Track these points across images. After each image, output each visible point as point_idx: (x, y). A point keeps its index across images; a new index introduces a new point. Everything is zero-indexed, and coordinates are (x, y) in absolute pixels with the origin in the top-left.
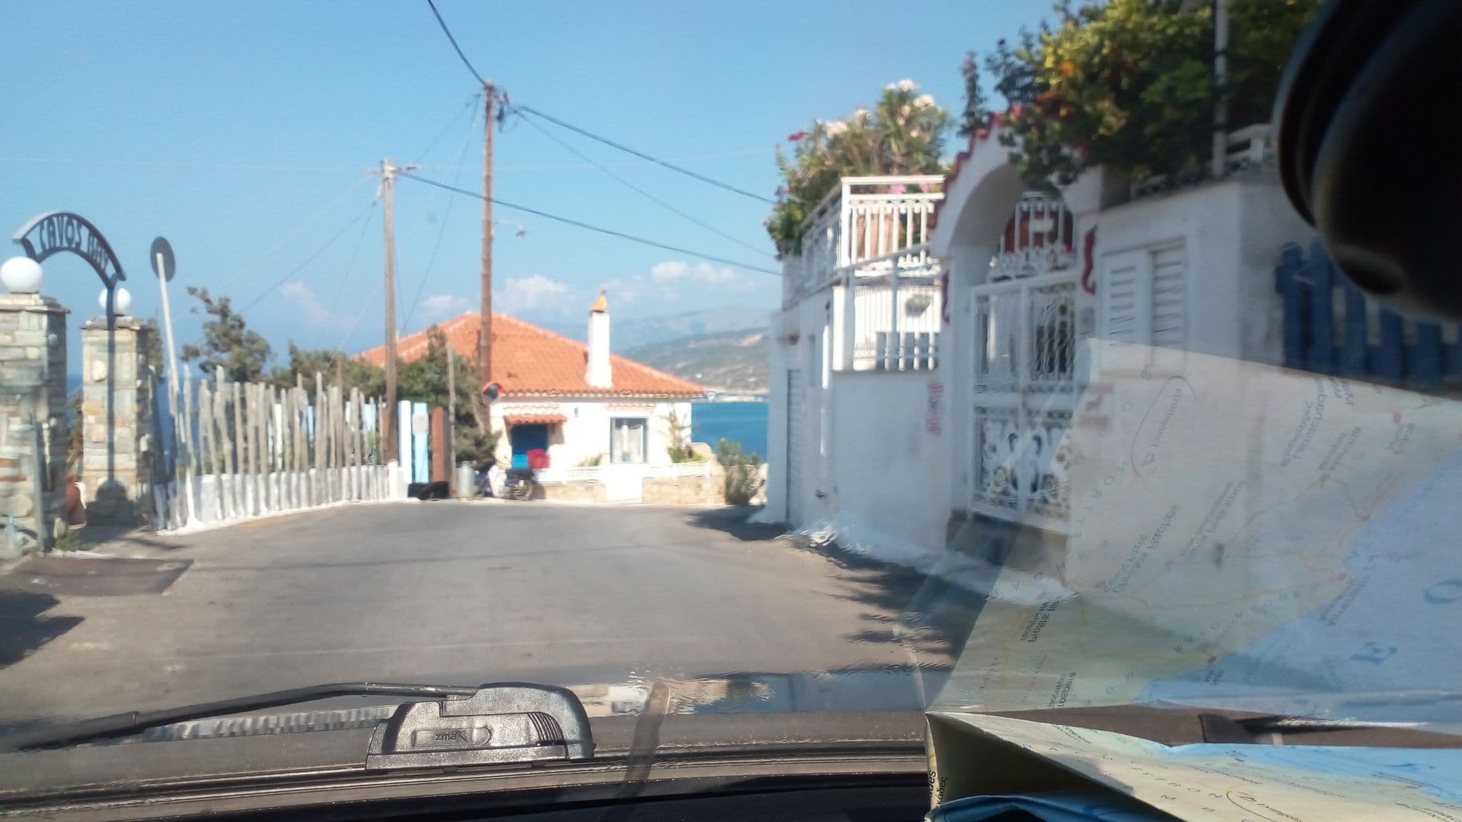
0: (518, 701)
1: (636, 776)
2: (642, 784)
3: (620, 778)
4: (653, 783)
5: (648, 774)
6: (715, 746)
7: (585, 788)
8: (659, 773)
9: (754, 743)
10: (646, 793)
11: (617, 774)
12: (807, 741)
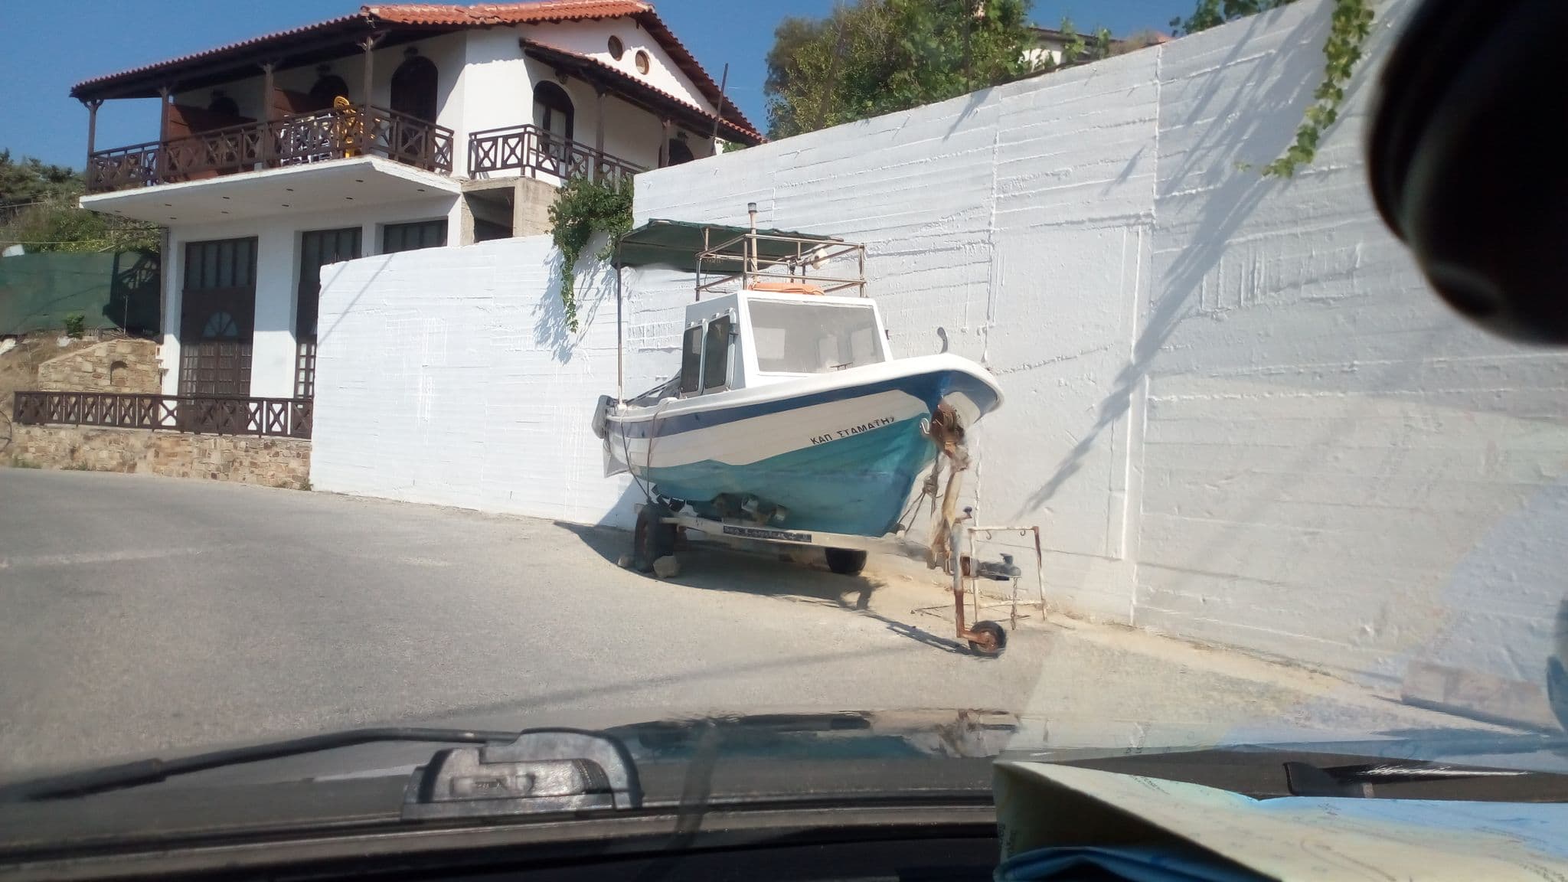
0: (562, 748)
1: (686, 827)
2: (692, 835)
3: (670, 828)
4: (705, 834)
5: (699, 824)
6: (769, 795)
7: (633, 839)
8: (711, 823)
9: (812, 791)
10: (699, 844)
11: (668, 824)
12: (867, 789)
